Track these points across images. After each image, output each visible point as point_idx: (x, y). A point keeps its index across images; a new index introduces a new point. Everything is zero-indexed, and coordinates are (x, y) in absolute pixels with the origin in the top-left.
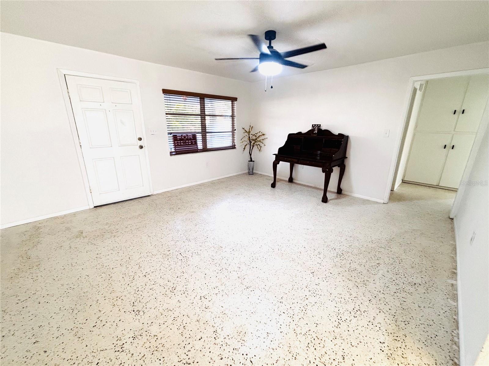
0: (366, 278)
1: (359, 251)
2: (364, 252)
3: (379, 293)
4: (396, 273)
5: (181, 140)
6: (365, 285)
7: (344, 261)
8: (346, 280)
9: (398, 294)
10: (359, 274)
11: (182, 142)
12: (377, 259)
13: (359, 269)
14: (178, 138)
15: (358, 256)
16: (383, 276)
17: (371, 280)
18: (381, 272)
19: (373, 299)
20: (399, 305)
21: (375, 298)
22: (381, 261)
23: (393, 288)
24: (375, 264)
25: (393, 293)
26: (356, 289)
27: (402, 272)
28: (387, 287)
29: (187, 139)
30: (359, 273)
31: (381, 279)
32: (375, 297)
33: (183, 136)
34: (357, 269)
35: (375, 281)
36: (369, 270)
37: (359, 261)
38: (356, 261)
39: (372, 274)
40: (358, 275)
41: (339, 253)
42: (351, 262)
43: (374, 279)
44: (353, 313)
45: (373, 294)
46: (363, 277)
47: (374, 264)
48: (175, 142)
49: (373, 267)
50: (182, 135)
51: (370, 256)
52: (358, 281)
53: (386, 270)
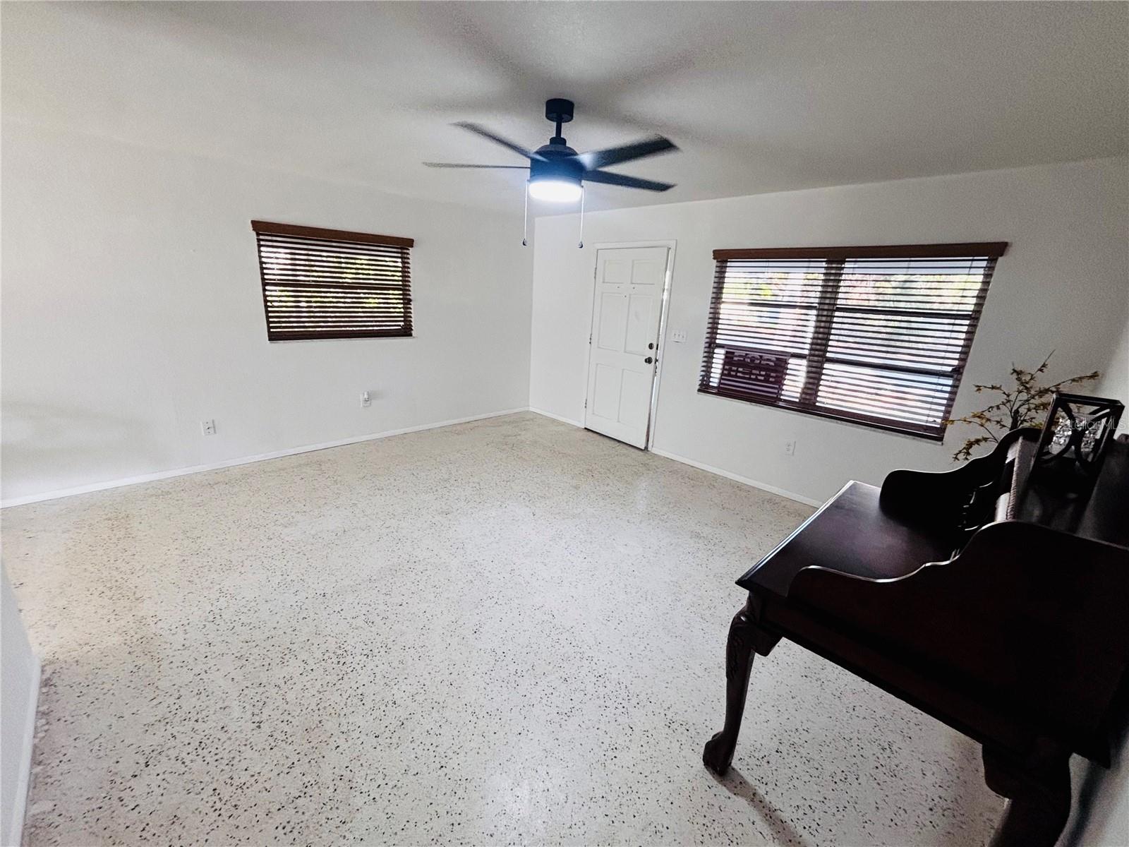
0: (249, 668)
1: (330, 710)
2: (317, 719)
3: (205, 667)
4: (203, 745)
5: (739, 364)
6: (239, 655)
7: (318, 654)
8: (273, 632)
9: (172, 700)
10: (268, 661)
11: (741, 369)
12: (275, 735)
13: (278, 673)
14: (736, 359)
15: (315, 693)
16: (223, 706)
17: (238, 676)
18: (237, 712)
19: (207, 650)
20: (159, 683)
21: (206, 654)
22: (260, 739)
23: (189, 703)
24: (264, 717)
25: (182, 692)
26: (244, 637)
27: (194, 765)
28: (201, 693)
29: (760, 367)
30: (269, 664)
31: (224, 696)
32: (206, 657)
33: (750, 356)
34: (280, 666)
35: (230, 680)
36: (261, 690)
37: (300, 686)
38: (304, 678)
39: (247, 687)
40: (267, 659)
41: (350, 659)
42: (308, 668)
43: (235, 680)
44: (217, 611)
45: (214, 656)
46: (257, 664)
47: (266, 711)
48: (724, 367)
49: (261, 704)
50: (747, 354)
51: (295, 722)
52: (256, 650)
53: (232, 727)
